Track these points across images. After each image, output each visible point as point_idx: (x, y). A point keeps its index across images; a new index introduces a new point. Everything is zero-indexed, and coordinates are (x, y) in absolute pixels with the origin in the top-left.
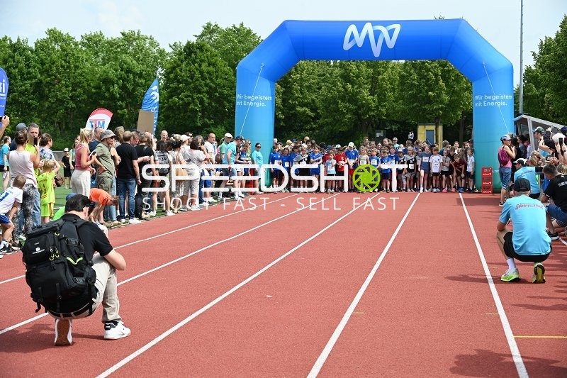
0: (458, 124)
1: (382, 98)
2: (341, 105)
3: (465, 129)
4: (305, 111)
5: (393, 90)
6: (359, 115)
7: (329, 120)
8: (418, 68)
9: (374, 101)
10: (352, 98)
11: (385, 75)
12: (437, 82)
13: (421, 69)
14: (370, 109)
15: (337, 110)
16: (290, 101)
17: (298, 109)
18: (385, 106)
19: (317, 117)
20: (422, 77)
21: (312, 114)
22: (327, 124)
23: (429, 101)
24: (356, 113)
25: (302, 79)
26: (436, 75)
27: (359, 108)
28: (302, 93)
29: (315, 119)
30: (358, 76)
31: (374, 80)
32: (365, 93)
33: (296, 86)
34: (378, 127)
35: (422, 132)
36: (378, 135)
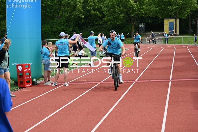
0: (188, 18)
1: (142, 3)
2: (117, 8)
3: (192, 20)
4: (96, 14)
6: (128, 15)
7: (111, 18)
9: (137, 6)
10: (124, 5)
14: (134, 11)
15: (115, 12)
16: (87, 8)
17: (92, 12)
18: (143, 8)
19: (104, 17)
21: (100, 15)
22: (109, 20)
24: (126, 13)
27: (128, 10)
28: (94, 3)
29: (101, 18)
32: (132, 1)
34: (141, 22)
35: (166, 23)
36: (140, 26)
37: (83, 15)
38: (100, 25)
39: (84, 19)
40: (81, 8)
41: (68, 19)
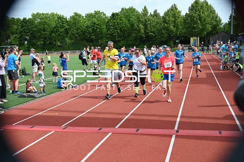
0: (205, 36)
1: (177, 28)
2: (163, 31)
3: (207, 38)
4: (152, 34)
5: (181, 25)
6: (170, 35)
7: (159, 37)
8: (190, 17)
9: (175, 30)
10: (167, 29)
11: (179, 20)
12: (197, 21)
13: (191, 17)
14: (173, 32)
15: (162, 33)
16: (147, 31)
17: (150, 33)
18: (178, 31)
19: (156, 36)
20: (192, 20)
21: (154, 35)
22: (159, 38)
23: (194, 28)
24: (169, 34)
25: (150, 23)
26: (197, 19)
27: (170, 32)
28: (151, 28)
29: (154, 37)
30: (169, 21)
31: (174, 22)
32: (172, 27)
33: (149, 26)
34: (177, 39)
35: (192, 40)
36: (177, 41)
37: (144, 35)
38: (154, 40)
39: (145, 37)
40: (143, 31)
41: (136, 38)
